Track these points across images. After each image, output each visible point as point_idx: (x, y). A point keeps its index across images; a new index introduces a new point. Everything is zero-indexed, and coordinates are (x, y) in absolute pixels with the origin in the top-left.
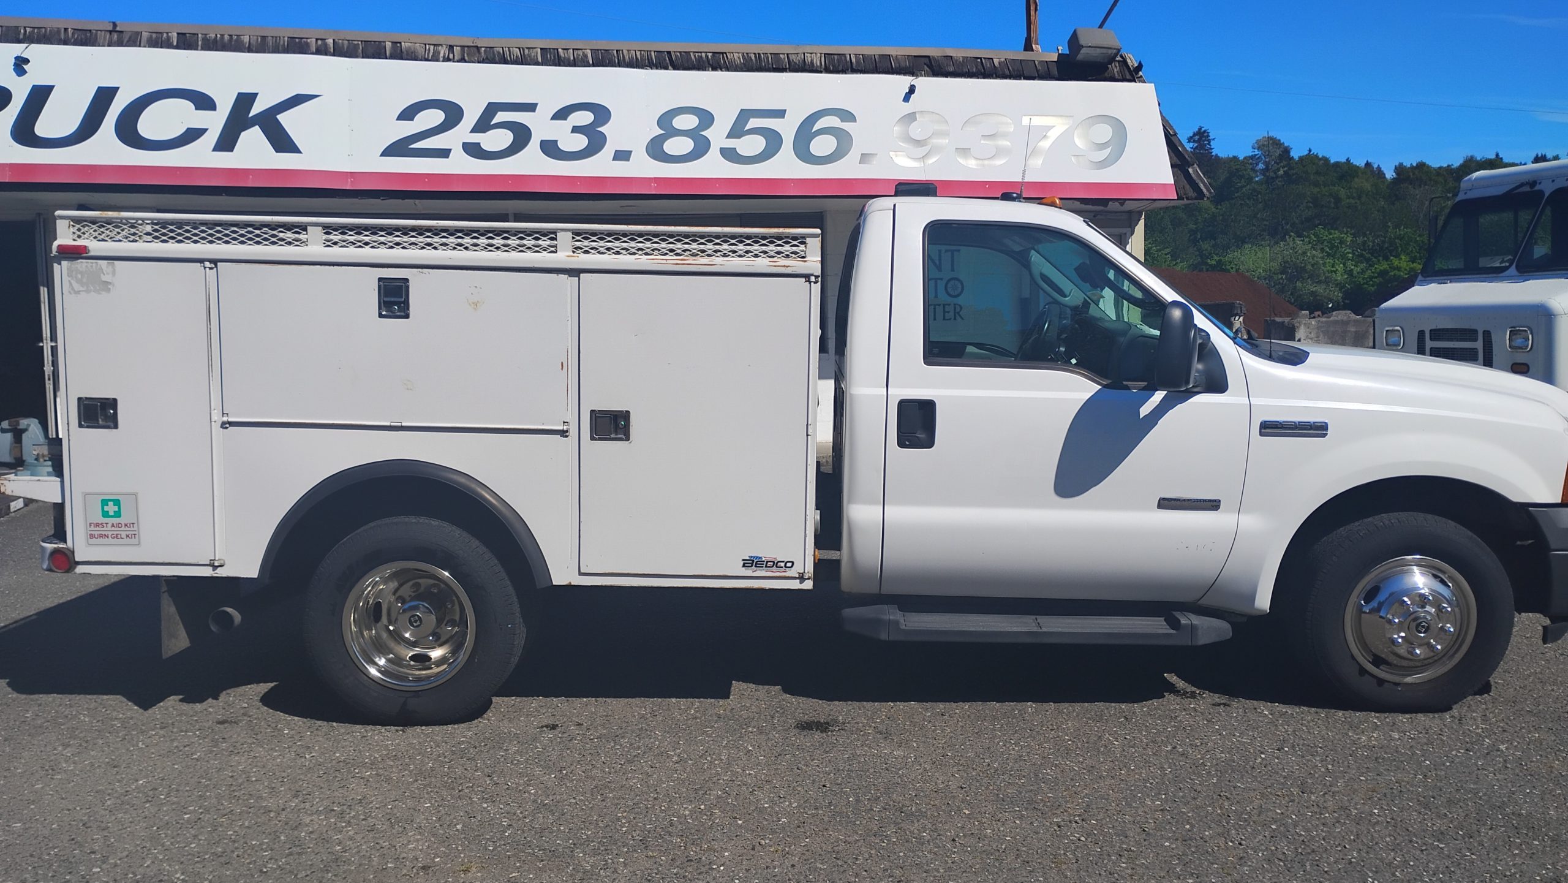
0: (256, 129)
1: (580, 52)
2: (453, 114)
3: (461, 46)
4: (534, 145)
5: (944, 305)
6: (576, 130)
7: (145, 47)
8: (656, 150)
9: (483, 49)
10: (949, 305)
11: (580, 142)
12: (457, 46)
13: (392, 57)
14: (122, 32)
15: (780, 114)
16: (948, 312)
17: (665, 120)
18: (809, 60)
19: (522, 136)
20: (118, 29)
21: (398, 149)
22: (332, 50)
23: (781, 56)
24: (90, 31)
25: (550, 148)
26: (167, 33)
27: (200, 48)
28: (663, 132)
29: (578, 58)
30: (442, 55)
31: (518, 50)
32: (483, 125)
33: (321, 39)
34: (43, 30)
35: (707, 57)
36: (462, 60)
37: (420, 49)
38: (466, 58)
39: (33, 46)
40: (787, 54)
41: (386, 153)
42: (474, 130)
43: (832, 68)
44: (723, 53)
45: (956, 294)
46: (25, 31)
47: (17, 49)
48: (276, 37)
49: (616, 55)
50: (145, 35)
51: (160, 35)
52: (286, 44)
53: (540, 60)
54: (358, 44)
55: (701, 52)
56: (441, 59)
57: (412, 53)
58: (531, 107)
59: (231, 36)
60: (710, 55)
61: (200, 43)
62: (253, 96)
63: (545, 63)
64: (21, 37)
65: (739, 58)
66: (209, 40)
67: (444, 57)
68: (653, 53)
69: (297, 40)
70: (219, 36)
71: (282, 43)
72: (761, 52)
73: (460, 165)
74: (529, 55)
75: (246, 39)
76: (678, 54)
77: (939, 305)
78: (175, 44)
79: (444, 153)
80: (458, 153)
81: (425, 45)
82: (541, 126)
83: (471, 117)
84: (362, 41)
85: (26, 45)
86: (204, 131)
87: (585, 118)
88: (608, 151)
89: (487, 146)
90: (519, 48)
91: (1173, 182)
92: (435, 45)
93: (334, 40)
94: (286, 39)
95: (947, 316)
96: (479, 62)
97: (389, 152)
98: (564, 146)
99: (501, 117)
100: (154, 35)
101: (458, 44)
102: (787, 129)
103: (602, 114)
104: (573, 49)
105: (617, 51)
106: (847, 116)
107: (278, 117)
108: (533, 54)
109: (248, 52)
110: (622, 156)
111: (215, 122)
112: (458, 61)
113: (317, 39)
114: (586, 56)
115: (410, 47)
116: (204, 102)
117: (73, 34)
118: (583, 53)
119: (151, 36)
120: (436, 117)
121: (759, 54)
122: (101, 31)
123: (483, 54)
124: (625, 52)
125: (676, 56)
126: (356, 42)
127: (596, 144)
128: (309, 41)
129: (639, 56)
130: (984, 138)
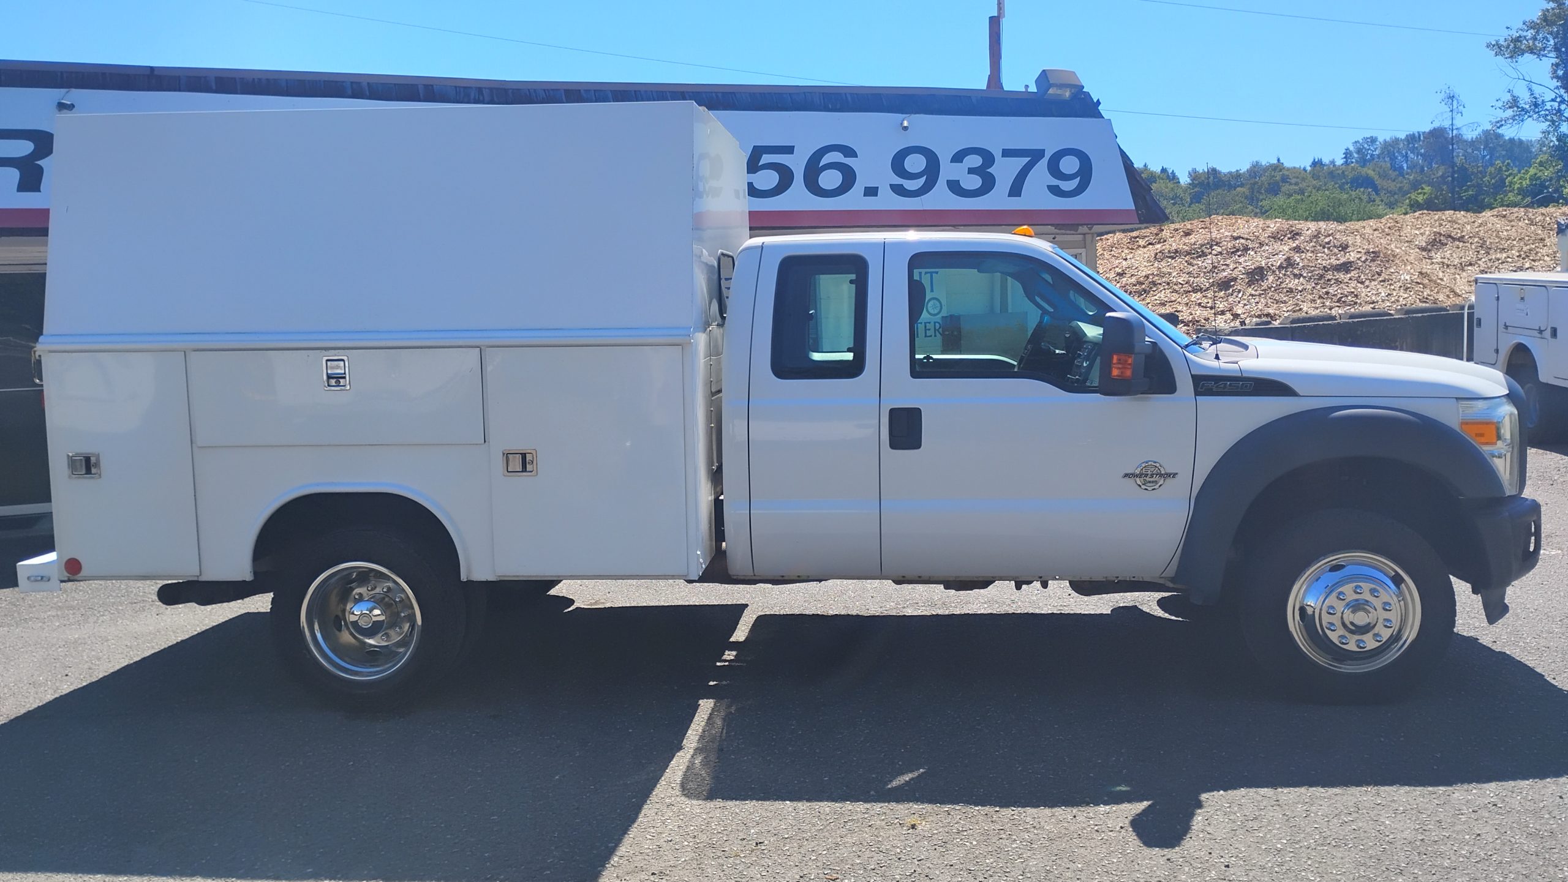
1: (602, 93)
3: (488, 88)
5: (925, 323)
9: (510, 91)
10: (929, 323)
12: (485, 89)
13: (426, 100)
14: (159, 77)
15: (789, 150)
16: (929, 330)
18: (810, 99)
20: (156, 74)
23: (784, 96)
24: (128, 75)
26: (205, 78)
27: (239, 92)
29: (600, 96)
31: (543, 91)
33: (356, 83)
34: (82, 76)
35: (717, 96)
36: (492, 102)
37: (451, 92)
38: (495, 99)
43: (830, 106)
44: (731, 93)
47: (55, 95)
48: (310, 81)
49: (634, 95)
50: (184, 79)
54: (393, 88)
56: (472, 101)
57: (445, 96)
59: (269, 80)
60: (720, 95)
61: (238, 87)
63: (569, 101)
65: (746, 98)
66: (247, 85)
67: (474, 98)
69: (333, 84)
71: (319, 87)
72: (765, 92)
74: (554, 97)
75: (284, 84)
78: (214, 88)
81: (456, 88)
84: (396, 85)
85: (67, 90)
90: (545, 90)
91: (1134, 208)
92: (464, 87)
94: (322, 82)
95: (928, 333)
100: (192, 81)
102: (797, 164)
104: (595, 91)
105: (635, 92)
106: (849, 152)
112: (488, 103)
113: (352, 83)
115: (441, 89)
117: (111, 78)
122: (139, 75)
123: (510, 96)
124: (643, 93)
128: (345, 85)
130: (971, 171)
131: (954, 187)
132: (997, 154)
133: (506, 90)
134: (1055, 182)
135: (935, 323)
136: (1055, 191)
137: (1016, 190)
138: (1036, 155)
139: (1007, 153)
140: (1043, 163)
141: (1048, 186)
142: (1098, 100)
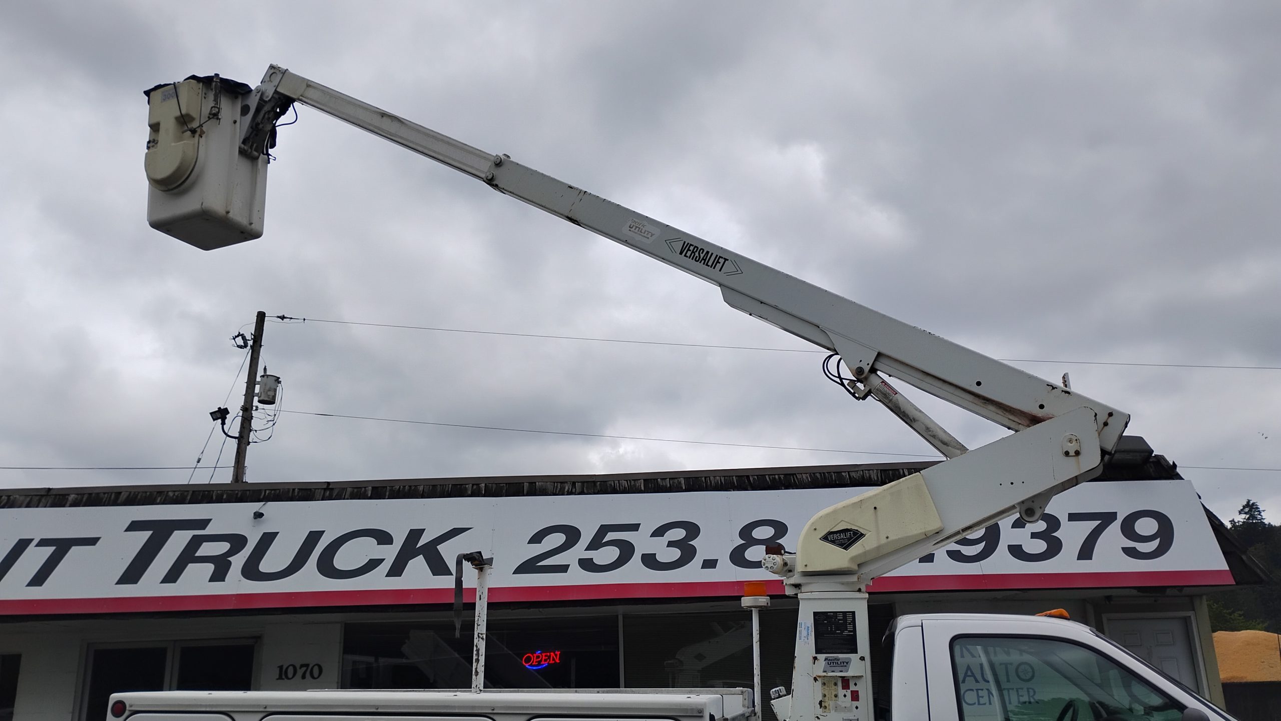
0: (421, 558)
1: (676, 481)
2: (572, 535)
3: (581, 482)
4: (637, 557)
6: (671, 544)
7: (348, 499)
8: (738, 557)
9: (599, 483)
11: (675, 554)
12: (578, 482)
13: (529, 494)
14: (332, 489)
17: (746, 532)
18: (868, 475)
19: (627, 550)
20: (331, 487)
21: (528, 567)
22: (483, 492)
23: (843, 474)
24: (311, 489)
25: (650, 561)
26: (365, 488)
27: (387, 497)
28: (744, 542)
29: (673, 485)
30: (566, 490)
31: (626, 482)
32: (596, 543)
33: (476, 484)
34: (278, 491)
35: (780, 478)
36: (582, 493)
37: (550, 487)
38: (585, 491)
39: (269, 503)
40: (848, 472)
41: (517, 571)
42: (590, 547)
44: (793, 475)
45: (1027, 678)
46: (265, 493)
47: (256, 506)
48: (443, 485)
49: (704, 481)
50: (349, 490)
51: (360, 489)
52: (450, 489)
53: (643, 488)
54: (504, 486)
55: (775, 475)
56: (566, 493)
57: (544, 490)
58: (635, 527)
59: (410, 486)
60: (782, 477)
61: (387, 494)
62: (420, 532)
63: (647, 490)
64: (262, 497)
65: (807, 478)
66: (394, 491)
67: (568, 490)
68: (734, 478)
69: (459, 486)
70: (401, 487)
71: (447, 489)
73: (577, 577)
74: (635, 485)
75: (421, 488)
76: (756, 477)
77: (1013, 689)
78: (369, 495)
79: (564, 569)
80: (575, 568)
81: (554, 483)
82: (642, 542)
83: (586, 537)
84: (506, 484)
85: (264, 503)
86: (382, 560)
87: (678, 534)
88: (698, 561)
89: (597, 561)
90: (627, 481)
91: (1228, 569)
92: (560, 482)
93: (485, 484)
94: (450, 486)
96: (595, 494)
97: (520, 570)
98: (659, 558)
99: (611, 536)
100: (355, 490)
101: (579, 481)
103: (693, 530)
104: (670, 479)
105: (705, 478)
107: (438, 547)
108: (637, 485)
109: (422, 498)
110: (710, 564)
111: (389, 553)
112: (579, 494)
113: (473, 485)
114: (680, 483)
115: (542, 485)
116: (384, 538)
117: (298, 492)
118: (678, 480)
119: (354, 490)
120: (558, 539)
121: (824, 473)
122: (318, 489)
123: (598, 487)
124: (712, 478)
125: (754, 479)
126: (502, 485)
127: (688, 554)
128: (467, 486)
129: (723, 481)
130: (1034, 535)
131: (1016, 551)
132: (1063, 519)
133: (595, 482)
134: (1130, 544)
135: (1028, 689)
136: (1131, 552)
137: (1086, 552)
138: (1107, 518)
139: (1073, 517)
140: (1115, 526)
141: (1123, 548)
142: (1174, 462)
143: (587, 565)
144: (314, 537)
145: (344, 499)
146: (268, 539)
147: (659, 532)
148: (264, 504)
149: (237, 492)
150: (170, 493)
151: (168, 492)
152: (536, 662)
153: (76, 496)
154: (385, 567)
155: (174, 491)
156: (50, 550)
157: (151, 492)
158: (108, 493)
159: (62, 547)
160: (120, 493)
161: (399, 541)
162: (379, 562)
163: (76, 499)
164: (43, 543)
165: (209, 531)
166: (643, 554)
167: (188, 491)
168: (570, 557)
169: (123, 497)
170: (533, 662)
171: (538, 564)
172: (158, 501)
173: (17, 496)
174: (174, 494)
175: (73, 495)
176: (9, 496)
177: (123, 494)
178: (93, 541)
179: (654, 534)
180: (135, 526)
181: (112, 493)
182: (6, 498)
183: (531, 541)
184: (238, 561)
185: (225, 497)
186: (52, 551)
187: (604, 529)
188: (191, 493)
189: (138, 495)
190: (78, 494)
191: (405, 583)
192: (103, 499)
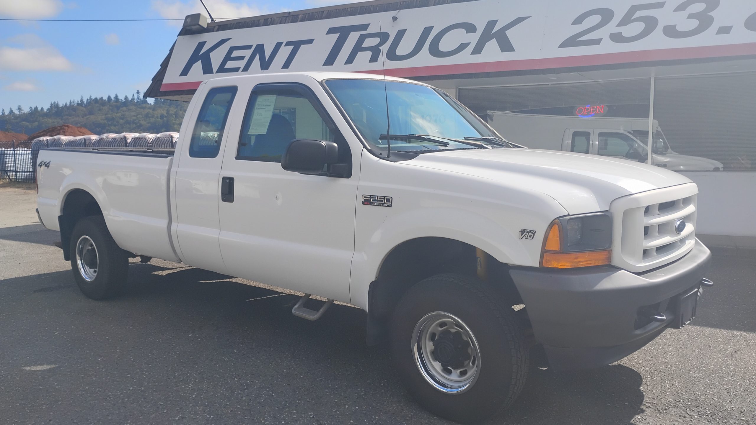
0: (494, 41)
2: (607, 16)
4: (659, 29)
6: (691, 16)
7: (449, 3)
11: (694, 23)
19: (651, 25)
21: (569, 42)
25: (670, 31)
32: (625, 21)
39: (402, 10)
41: (561, 46)
42: (619, 25)
46: (400, 4)
58: (661, 5)
62: (495, 23)
64: (398, 7)
73: (608, 48)
79: (597, 42)
80: (606, 40)
82: (666, 17)
83: (617, 18)
86: (468, 44)
87: (698, 7)
88: (714, 28)
89: (625, 34)
97: (564, 45)
98: (679, 28)
99: (639, 14)
107: (506, 32)
110: (724, 30)
111: (473, 39)
116: (470, 28)
120: (596, 19)
127: (705, 24)
143: (617, 38)
144: (427, 30)
145: (447, 3)
146: (401, 34)
147: (681, 8)
148: (399, 12)
149: (384, 5)
150: (348, 9)
151: (347, 9)
152: (586, 113)
153: (302, 15)
154: (470, 48)
155: (351, 8)
156: (291, 47)
157: (339, 9)
158: (318, 12)
159: (296, 45)
160: (323, 11)
161: (480, 29)
162: (467, 44)
163: (303, 17)
164: (288, 44)
165: (369, 31)
166: (665, 26)
167: (358, 7)
168: (603, 33)
169: (325, 13)
170: (584, 113)
171: (577, 40)
172: (343, 15)
173: (275, 18)
174: (351, 10)
175: (301, 15)
176: (271, 18)
177: (325, 12)
178: (310, 42)
179: (676, 10)
180: (331, 31)
181: (319, 12)
182: (270, 19)
183: (574, 23)
184: (385, 48)
185: (378, 9)
186: (293, 48)
187: (634, 9)
188: (359, 8)
189: (332, 12)
190: (303, 14)
191: (484, 58)
192: (315, 16)
